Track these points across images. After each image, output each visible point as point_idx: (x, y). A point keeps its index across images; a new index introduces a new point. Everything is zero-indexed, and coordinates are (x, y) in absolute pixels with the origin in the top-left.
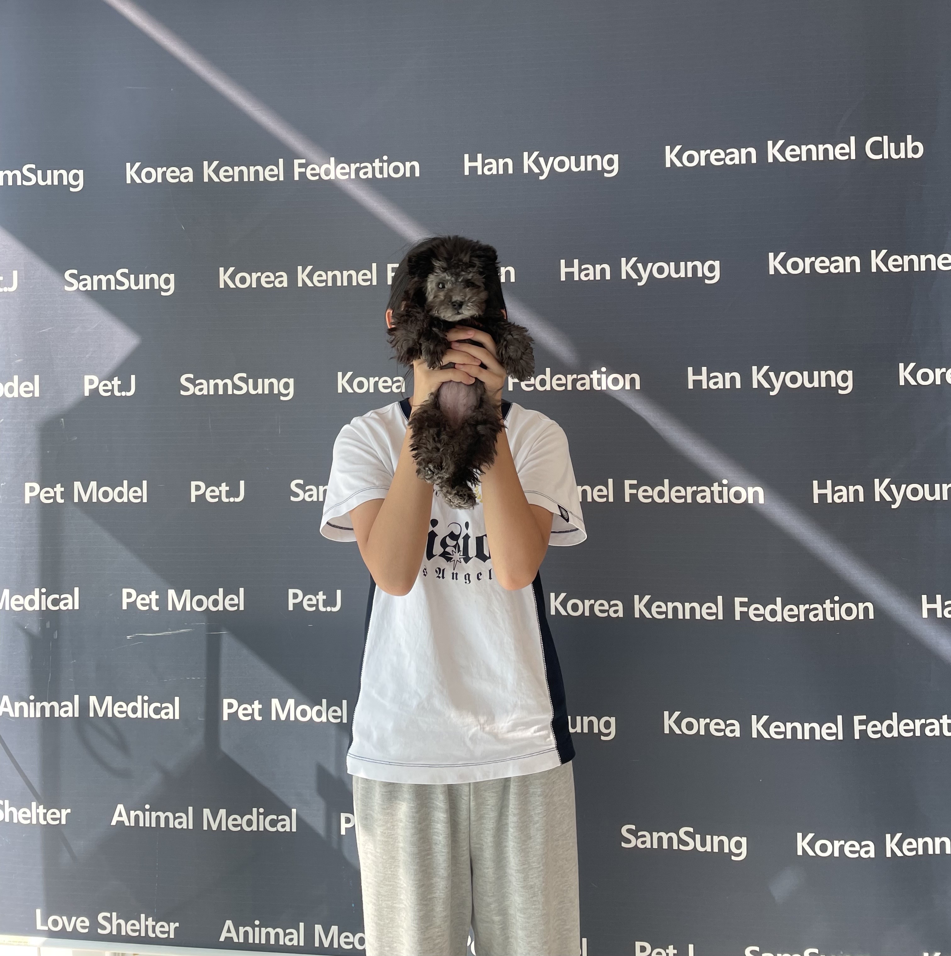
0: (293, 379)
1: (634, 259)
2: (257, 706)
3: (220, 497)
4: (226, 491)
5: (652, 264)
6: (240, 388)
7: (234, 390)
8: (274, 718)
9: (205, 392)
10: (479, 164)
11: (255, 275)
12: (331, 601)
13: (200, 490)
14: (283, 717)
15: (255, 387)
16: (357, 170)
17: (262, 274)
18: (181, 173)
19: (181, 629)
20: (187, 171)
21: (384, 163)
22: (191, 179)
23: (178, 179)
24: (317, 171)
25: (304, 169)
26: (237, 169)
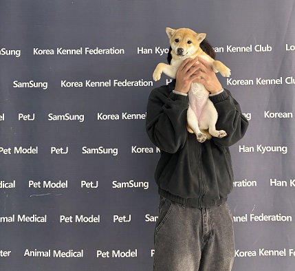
0: (84, 115)
2: (71, 217)
3: (60, 152)
4: (62, 150)
8: (76, 221)
9: (56, 119)
10: (142, 50)
12: (94, 185)
13: (54, 150)
14: (79, 221)
15: (72, 118)
16: (105, 51)
17: (75, 83)
18: (50, 51)
19: (48, 193)
20: (52, 51)
21: (113, 50)
22: (53, 53)
23: (49, 53)
24: (92, 51)
25: (88, 51)
26: (67, 50)
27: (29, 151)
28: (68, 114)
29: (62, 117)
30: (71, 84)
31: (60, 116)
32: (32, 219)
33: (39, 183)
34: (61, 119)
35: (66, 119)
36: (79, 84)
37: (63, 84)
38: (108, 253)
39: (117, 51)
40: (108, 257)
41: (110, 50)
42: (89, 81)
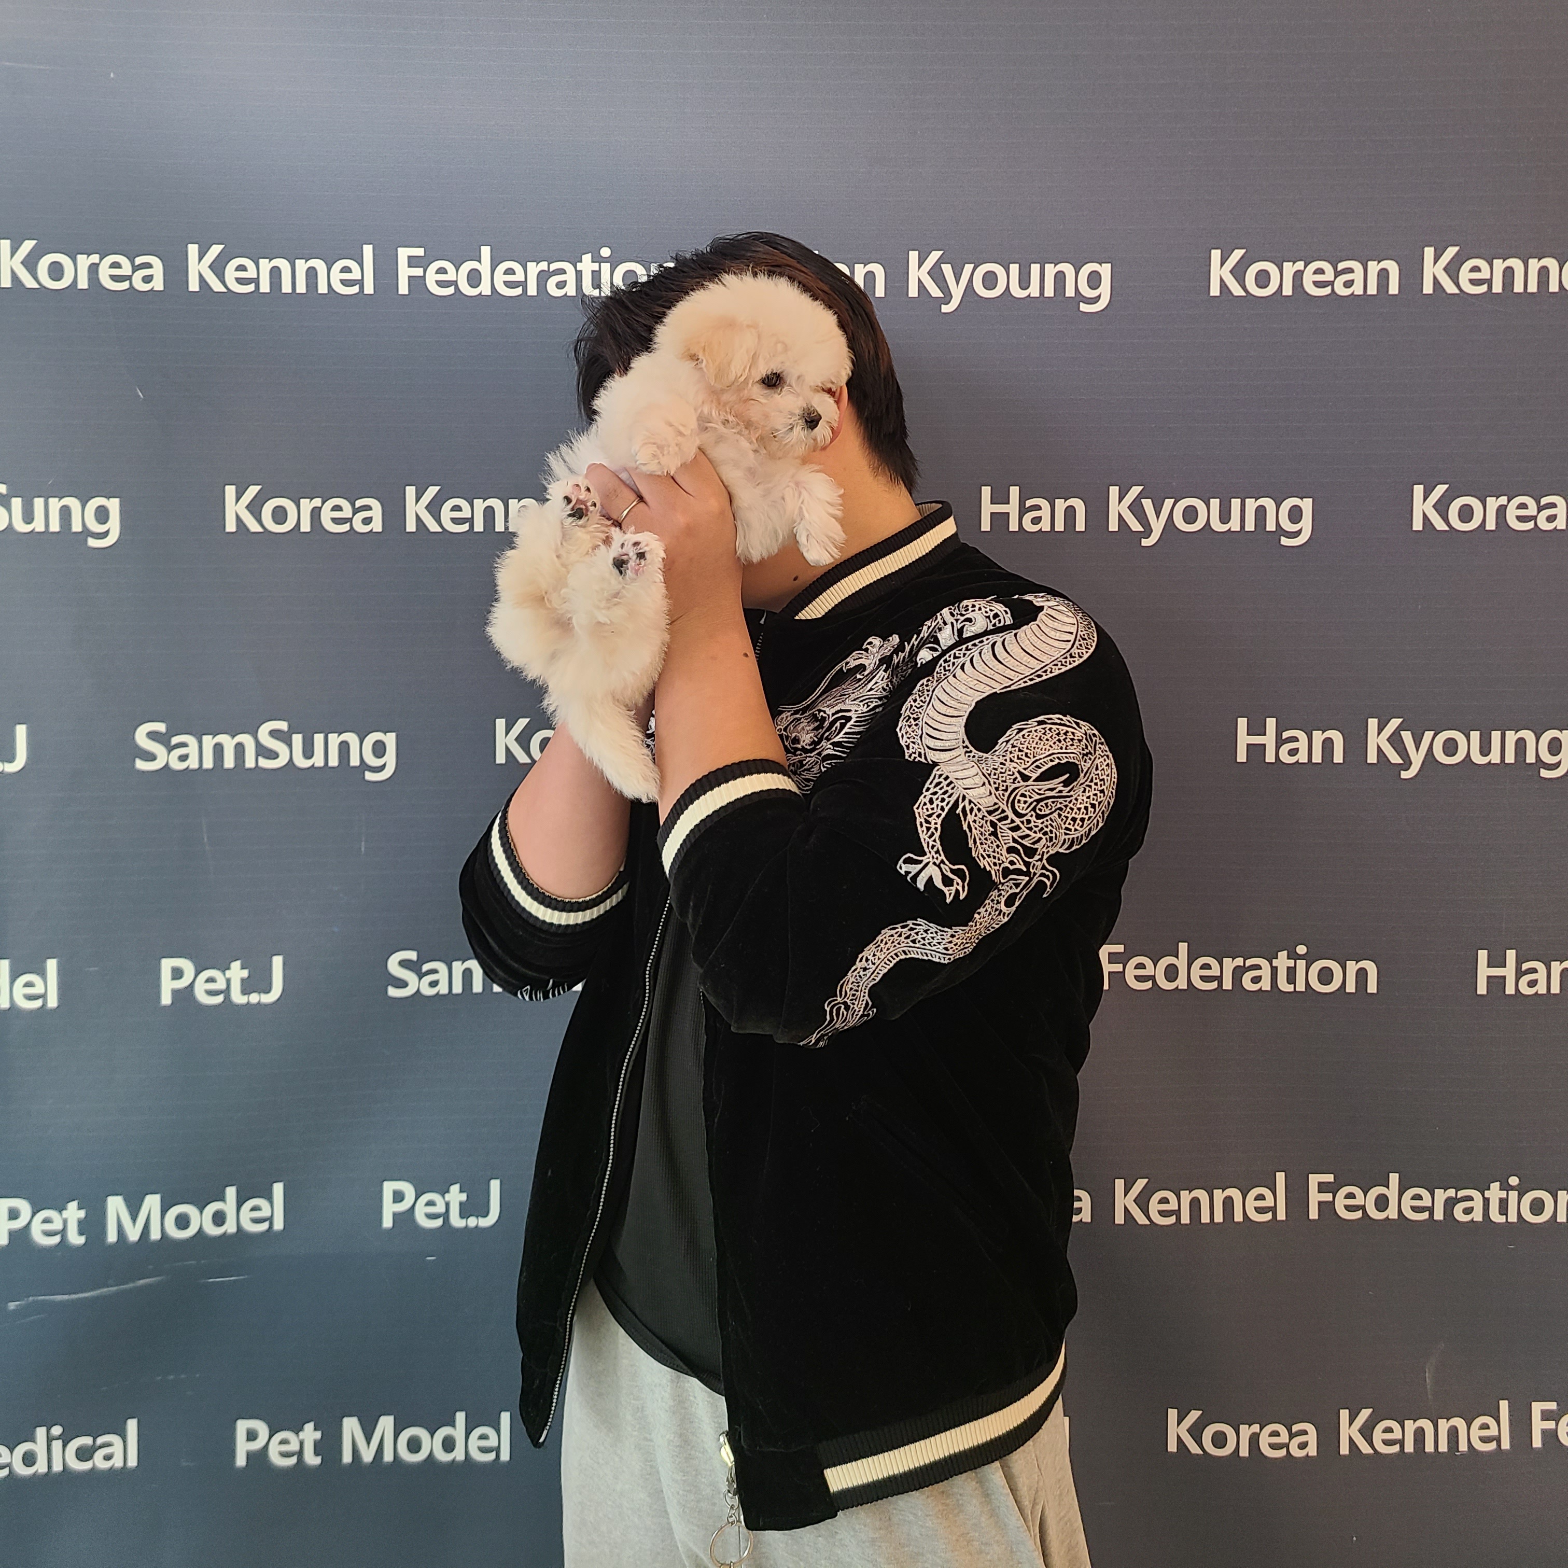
0: (394, 735)
1: (1136, 490)
3: (227, 992)
4: (243, 980)
5: (1173, 500)
6: (274, 755)
7: (260, 759)
8: (347, 1458)
9: (193, 763)
11: (307, 505)
13: (181, 977)
14: (368, 1456)
15: (308, 753)
16: (543, 277)
17: (323, 503)
18: (135, 268)
19: (140, 1279)
20: (148, 266)
21: (602, 264)
22: (158, 284)
23: (128, 282)
24: (451, 276)
25: (422, 269)
26: (266, 265)
28: (283, 725)
29: (240, 749)
30: (299, 514)
31: (223, 738)
33: (74, 1213)
34: (229, 762)
35: (264, 763)
36: (356, 511)
37: (235, 508)
41: (578, 269)
42: (432, 491)
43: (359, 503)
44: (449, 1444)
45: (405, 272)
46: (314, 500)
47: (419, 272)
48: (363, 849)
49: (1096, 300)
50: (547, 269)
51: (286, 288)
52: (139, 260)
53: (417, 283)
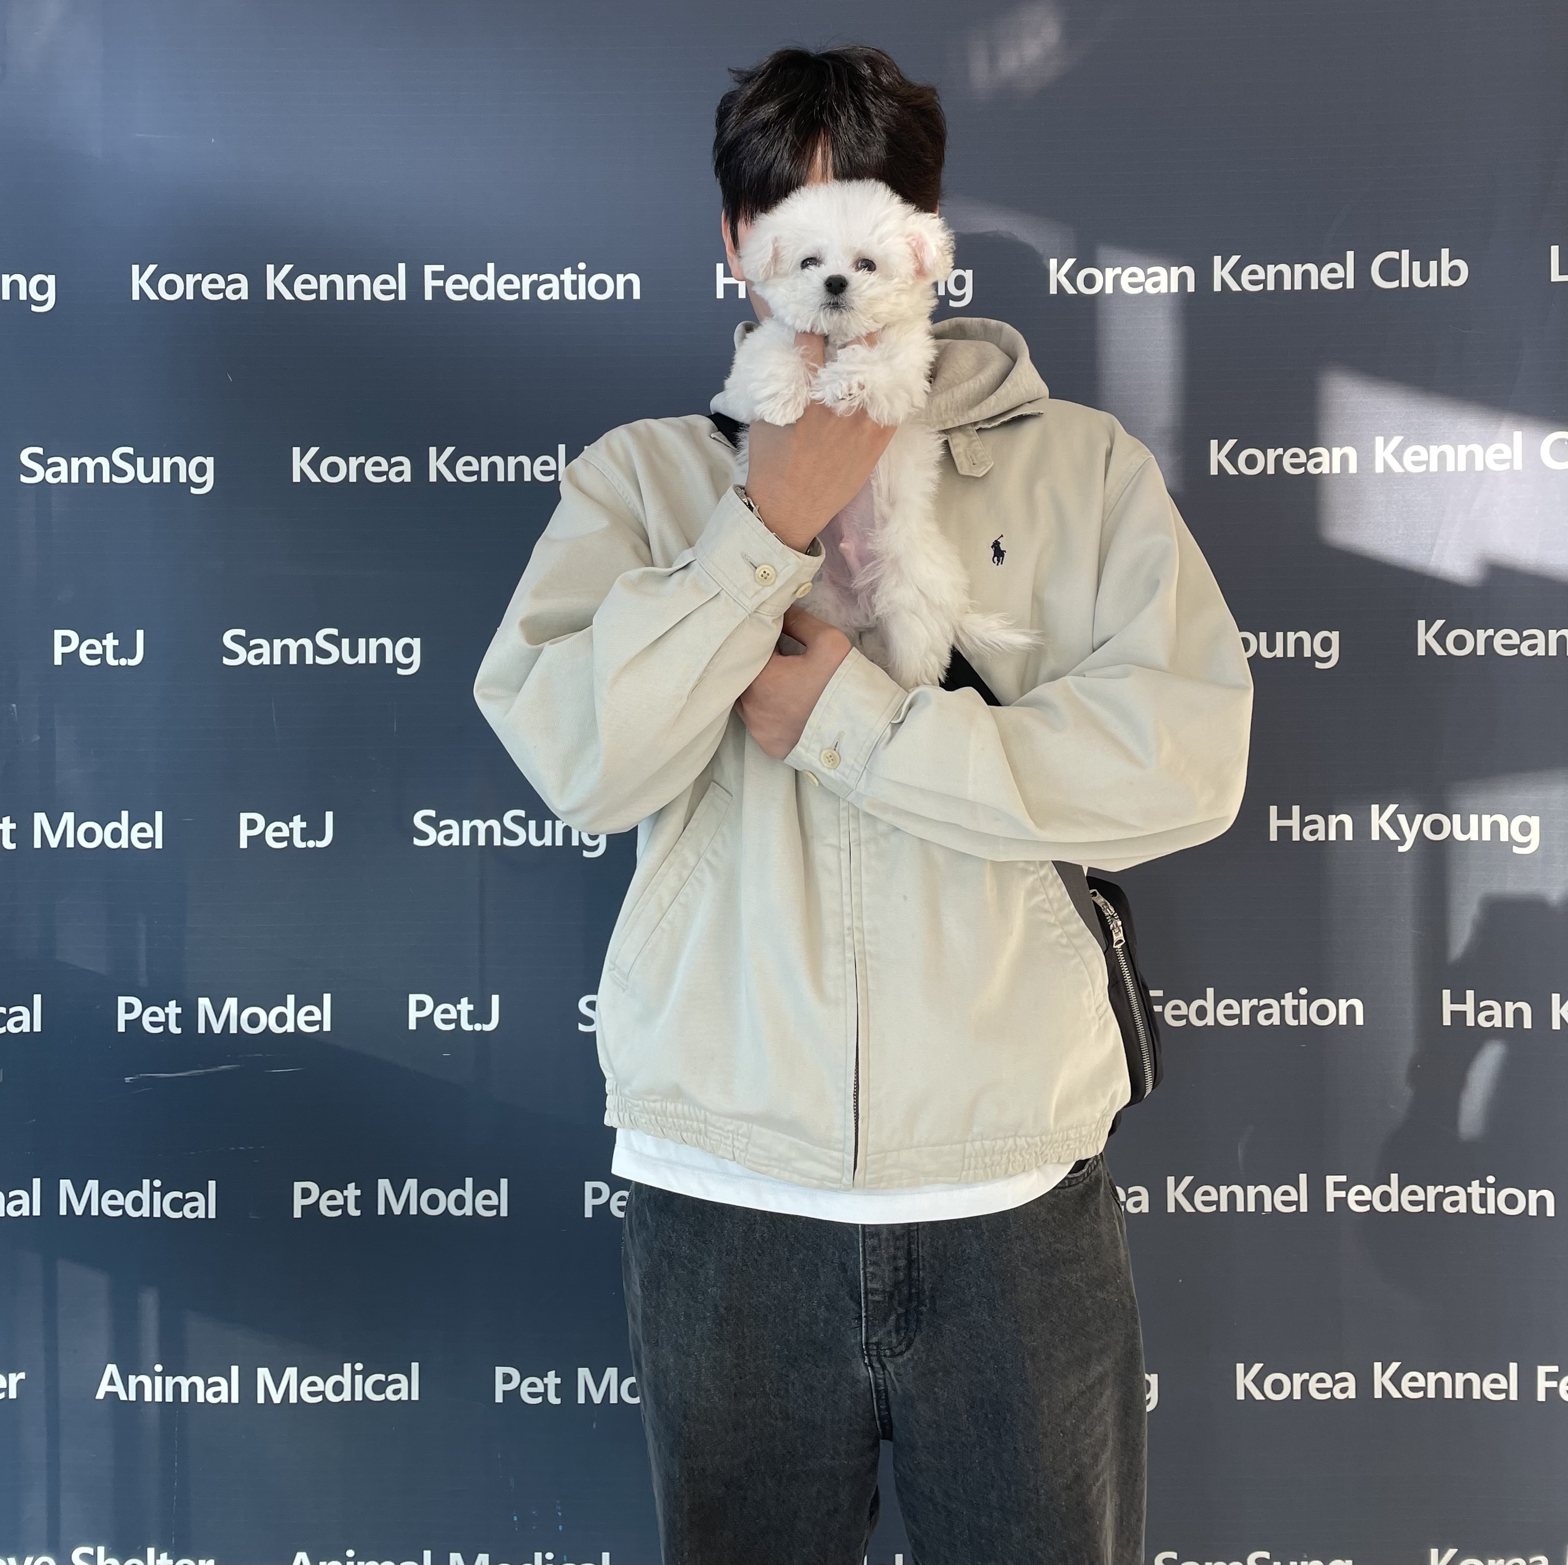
0: (419, 640)
2: (352, 1191)
3: (290, 839)
4: (302, 829)
6: (327, 654)
7: (317, 657)
8: (381, 1211)
9: (266, 660)
11: (354, 462)
12: (480, 1014)
13: (255, 827)
14: (397, 1210)
15: (354, 653)
16: (534, 286)
17: (366, 460)
18: (228, 283)
19: (221, 1066)
20: (237, 281)
21: (580, 276)
22: (244, 295)
23: (222, 294)
24: (464, 286)
25: (442, 281)
26: (324, 279)
27: (116, 836)
28: (335, 632)
29: (301, 650)
30: (348, 469)
31: (289, 641)
32: (137, 1203)
33: (173, 1009)
34: (293, 660)
35: (320, 661)
36: (391, 466)
37: (300, 464)
38: (552, 1379)
39: (601, 287)
40: (554, 1400)
41: (561, 279)
42: (449, 450)
43: (393, 460)
44: (460, 1202)
45: (430, 284)
46: (359, 458)
47: (440, 283)
48: (395, 729)
49: (961, 298)
50: (537, 279)
51: (340, 296)
52: (230, 277)
53: (439, 292)
